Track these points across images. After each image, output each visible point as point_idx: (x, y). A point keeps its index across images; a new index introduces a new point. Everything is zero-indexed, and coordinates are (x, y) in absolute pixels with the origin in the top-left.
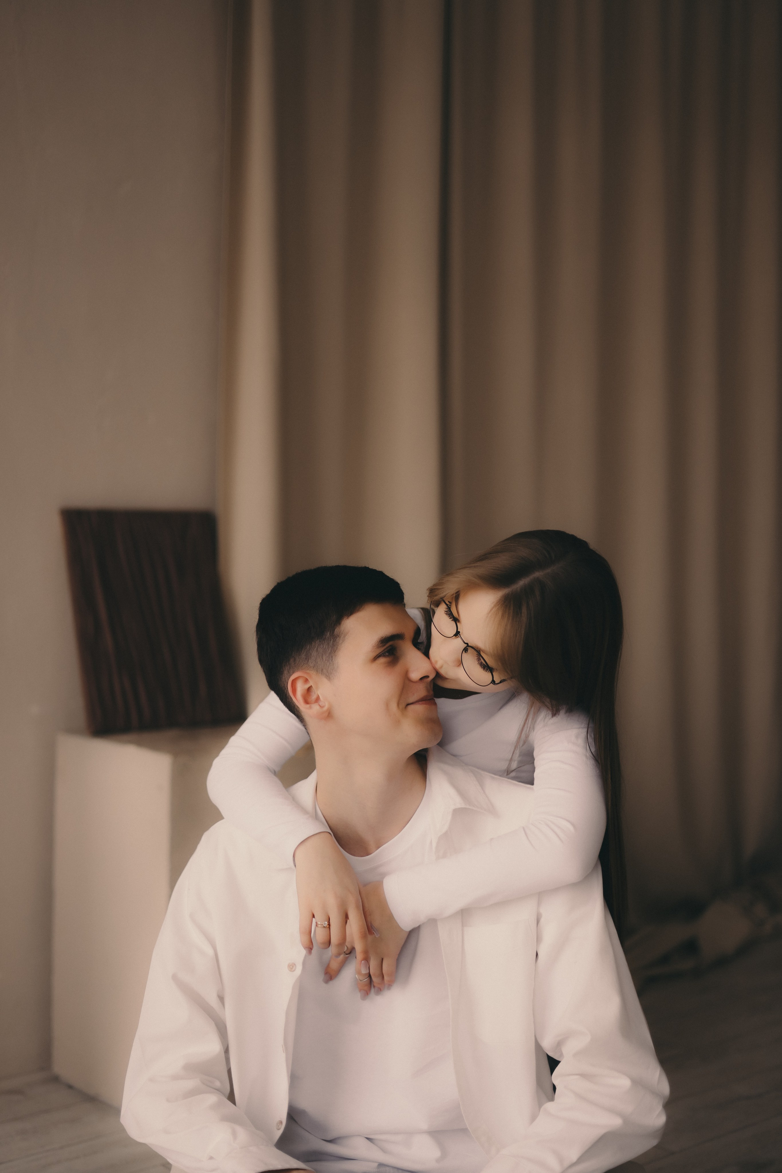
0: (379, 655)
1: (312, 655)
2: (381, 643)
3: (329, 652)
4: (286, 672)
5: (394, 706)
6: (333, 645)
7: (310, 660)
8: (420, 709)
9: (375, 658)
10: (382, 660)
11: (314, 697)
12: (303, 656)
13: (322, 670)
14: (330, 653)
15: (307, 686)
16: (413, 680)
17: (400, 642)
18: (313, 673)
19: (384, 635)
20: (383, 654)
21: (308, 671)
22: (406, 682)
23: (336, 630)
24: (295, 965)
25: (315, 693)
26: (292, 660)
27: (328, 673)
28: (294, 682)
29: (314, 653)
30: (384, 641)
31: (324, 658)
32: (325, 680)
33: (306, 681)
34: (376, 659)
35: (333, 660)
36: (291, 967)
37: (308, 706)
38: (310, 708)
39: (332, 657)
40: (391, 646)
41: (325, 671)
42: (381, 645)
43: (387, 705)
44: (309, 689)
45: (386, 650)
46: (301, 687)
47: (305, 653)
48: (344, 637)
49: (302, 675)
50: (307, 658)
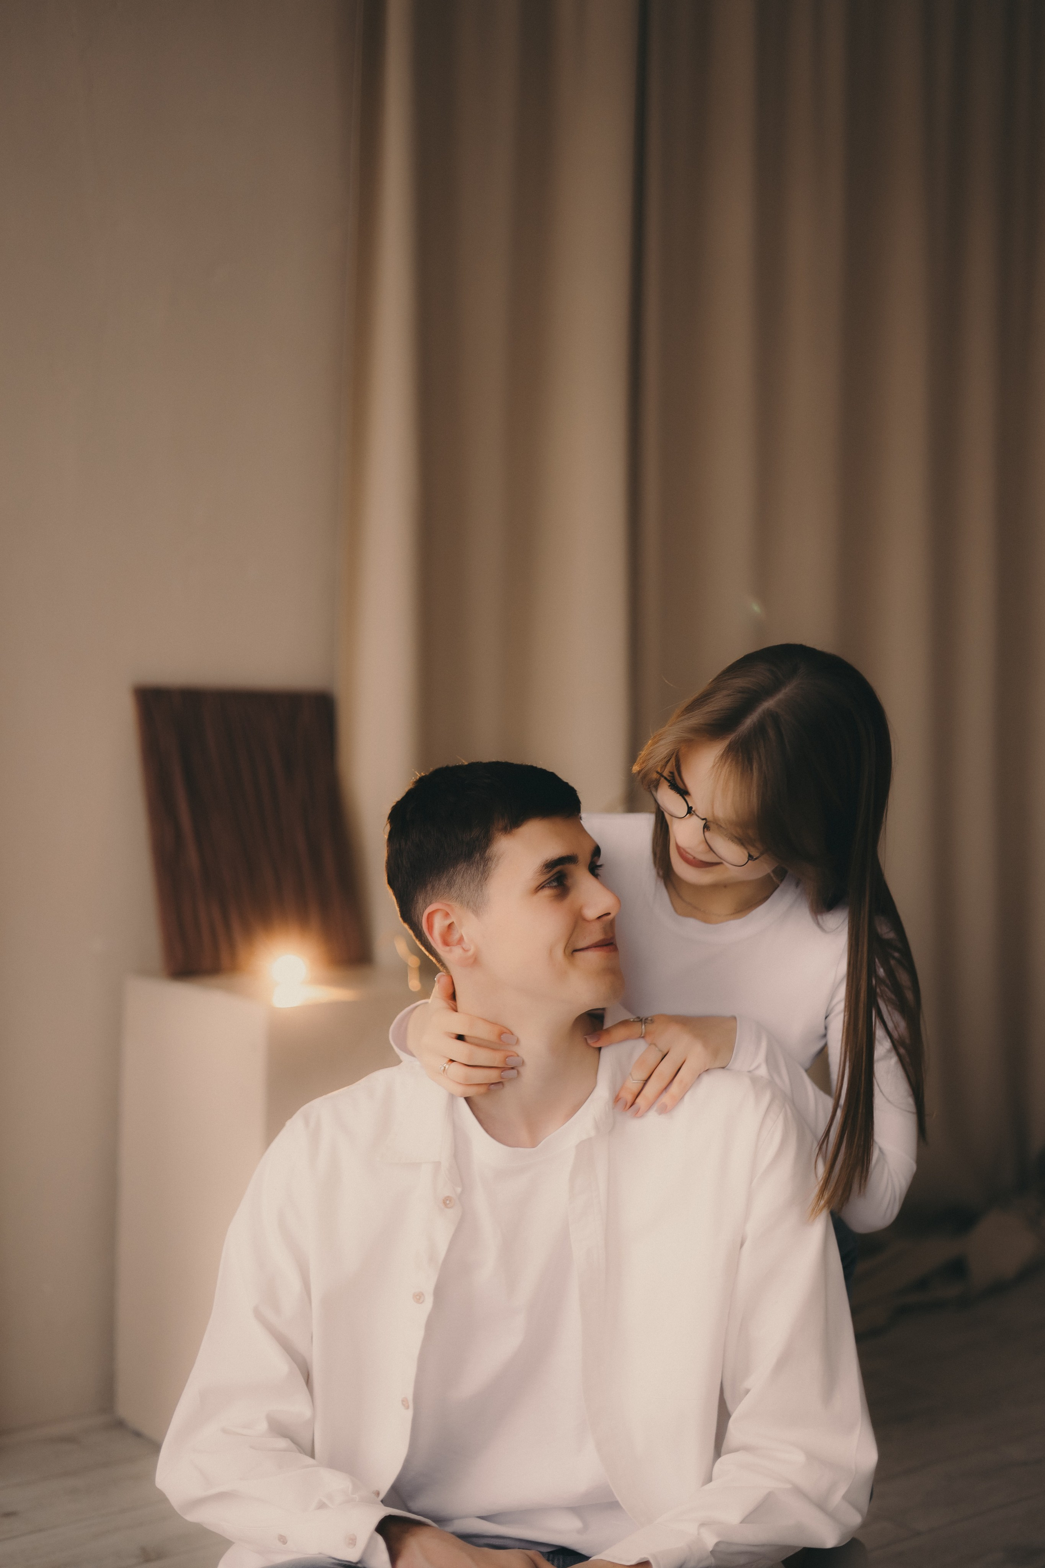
0: (543, 885)
1: (457, 882)
2: (545, 869)
3: (478, 879)
4: (421, 901)
5: (559, 953)
6: (484, 872)
7: (452, 889)
8: (593, 958)
9: (540, 888)
10: (547, 892)
11: (455, 937)
12: (444, 881)
13: (468, 903)
14: (480, 880)
15: (448, 922)
16: (588, 919)
17: (571, 867)
18: (456, 906)
19: (549, 858)
20: (548, 883)
21: (449, 903)
22: (578, 921)
23: (488, 851)
24: (423, 1294)
25: (458, 931)
26: (429, 887)
27: (476, 907)
28: (431, 915)
29: (458, 880)
30: (550, 865)
31: (472, 886)
32: (472, 916)
33: (447, 915)
34: (539, 890)
35: (483, 890)
36: (418, 1297)
37: (448, 948)
38: (451, 951)
39: (482, 886)
40: (558, 872)
41: (471, 904)
42: (545, 871)
43: (551, 951)
44: (450, 926)
45: (552, 879)
46: (439, 923)
47: (446, 880)
48: (498, 860)
49: (441, 908)
50: (450, 885)
